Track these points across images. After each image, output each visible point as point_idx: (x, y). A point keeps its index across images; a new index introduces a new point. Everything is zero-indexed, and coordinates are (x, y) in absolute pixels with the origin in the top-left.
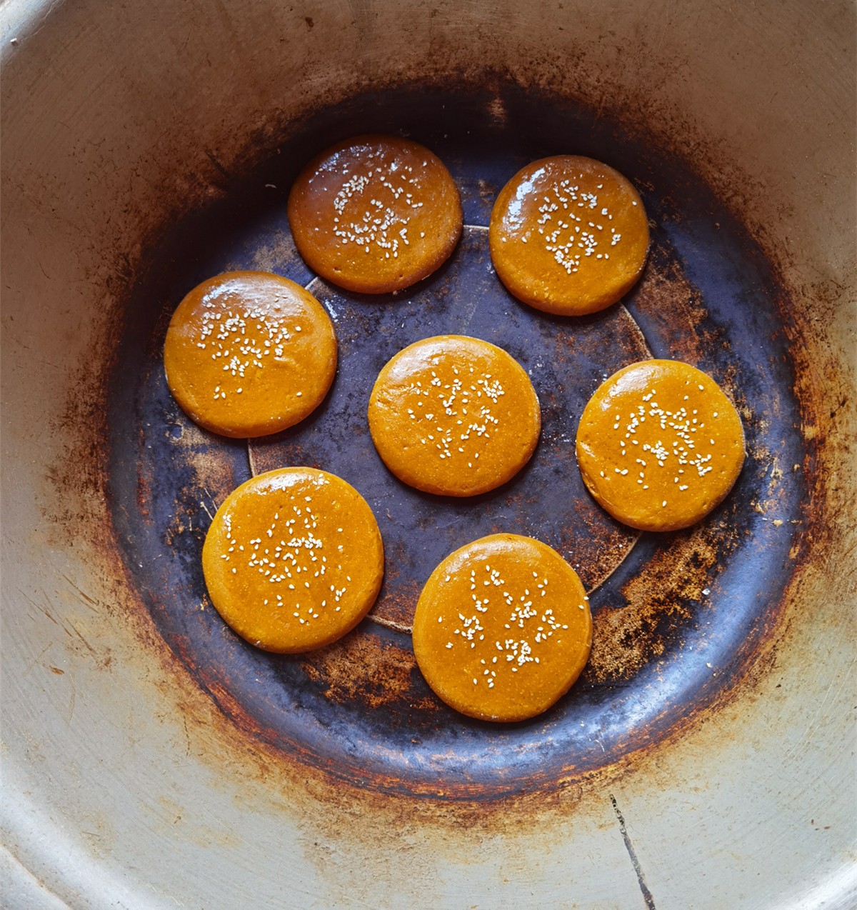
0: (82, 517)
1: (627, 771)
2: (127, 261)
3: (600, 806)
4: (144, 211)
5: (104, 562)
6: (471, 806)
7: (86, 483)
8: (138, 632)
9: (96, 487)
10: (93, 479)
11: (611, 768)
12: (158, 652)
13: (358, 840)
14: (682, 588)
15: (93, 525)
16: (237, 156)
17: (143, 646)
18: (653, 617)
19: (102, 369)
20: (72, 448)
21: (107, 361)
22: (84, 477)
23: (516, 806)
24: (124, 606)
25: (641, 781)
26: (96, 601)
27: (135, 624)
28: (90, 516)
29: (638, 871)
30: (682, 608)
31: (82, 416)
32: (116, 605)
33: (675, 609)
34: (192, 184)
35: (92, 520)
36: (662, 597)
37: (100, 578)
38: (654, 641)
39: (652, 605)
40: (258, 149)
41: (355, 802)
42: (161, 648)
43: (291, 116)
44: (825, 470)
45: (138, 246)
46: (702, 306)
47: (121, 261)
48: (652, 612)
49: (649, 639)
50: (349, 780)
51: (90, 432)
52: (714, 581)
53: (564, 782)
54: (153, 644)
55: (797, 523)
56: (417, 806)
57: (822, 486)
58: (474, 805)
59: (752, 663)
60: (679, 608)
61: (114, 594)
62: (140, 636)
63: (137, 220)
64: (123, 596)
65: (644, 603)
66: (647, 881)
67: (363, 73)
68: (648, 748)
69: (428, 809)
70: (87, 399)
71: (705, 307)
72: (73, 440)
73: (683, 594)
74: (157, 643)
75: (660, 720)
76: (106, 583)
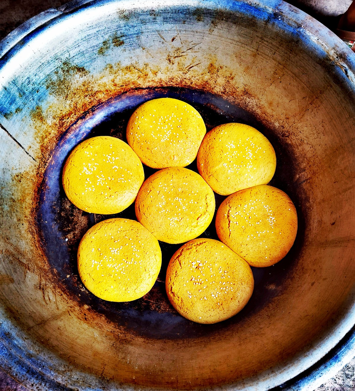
0: (215, 82)
1: (39, 173)
2: (286, 137)
3: (36, 155)
4: (300, 148)
5: (200, 82)
6: (65, 129)
7: (225, 90)
8: (174, 79)
9: (223, 93)
10: (226, 93)
11: (43, 171)
12: (166, 81)
13: (78, 88)
14: (74, 234)
15: (212, 85)
16: (304, 189)
17: (170, 78)
18: (73, 219)
19: (257, 113)
20: (237, 90)
21: (259, 117)
22: (227, 90)
23: (55, 139)
24: (184, 80)
25: (33, 171)
26: (189, 70)
27: (177, 80)
28: (215, 85)
29: (11, 136)
30: (68, 229)
31: (246, 99)
32: (185, 77)
33: (70, 227)
34: (302, 169)
35: (213, 85)
36: (76, 226)
37: (195, 77)
38: (66, 214)
39: (76, 222)
40: (304, 198)
41: (90, 101)
42: (166, 84)
43: (309, 213)
44: (71, 299)
45: (290, 142)
46: (155, 310)
47: (287, 134)
48: (75, 220)
49: (68, 213)
50: (96, 106)
51: (240, 100)
52: (68, 245)
53: (50, 157)
54: (169, 82)
55: (63, 280)
56: (76, 116)
57: (67, 294)
58: (64, 130)
59: (36, 230)
60: (69, 228)
61: (189, 79)
62: (173, 79)
63: (298, 144)
64: (187, 81)
65: (79, 220)
66: (6, 133)
67: (310, 243)
68: (39, 184)
69: (73, 118)
70: (250, 104)
71: (153, 310)
72: (240, 92)
73: (72, 233)
74: (169, 83)
75: (44, 196)
76: (193, 78)
